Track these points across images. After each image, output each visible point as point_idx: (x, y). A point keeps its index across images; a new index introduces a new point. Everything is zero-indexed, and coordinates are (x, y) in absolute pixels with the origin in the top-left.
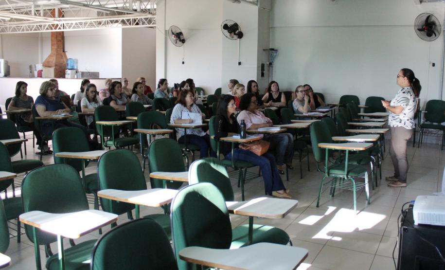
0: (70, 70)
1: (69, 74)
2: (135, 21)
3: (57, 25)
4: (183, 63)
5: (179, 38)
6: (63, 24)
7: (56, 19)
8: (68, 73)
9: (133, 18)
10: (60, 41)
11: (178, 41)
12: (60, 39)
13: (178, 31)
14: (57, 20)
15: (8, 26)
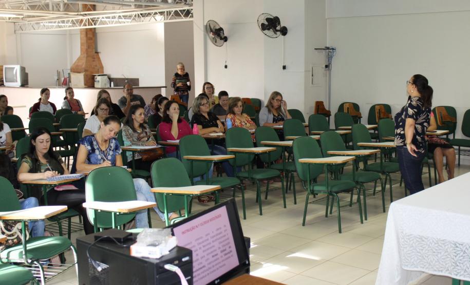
0: (100, 77)
1: (99, 81)
2: (170, 13)
3: (82, 21)
4: (226, 67)
5: (219, 35)
6: (88, 19)
7: (79, 13)
8: (97, 80)
9: (168, 10)
10: (91, 39)
11: (218, 40)
12: (91, 36)
13: (217, 27)
14: (82, 15)
15: (27, 23)
